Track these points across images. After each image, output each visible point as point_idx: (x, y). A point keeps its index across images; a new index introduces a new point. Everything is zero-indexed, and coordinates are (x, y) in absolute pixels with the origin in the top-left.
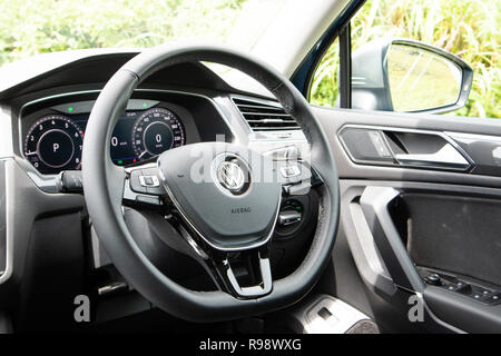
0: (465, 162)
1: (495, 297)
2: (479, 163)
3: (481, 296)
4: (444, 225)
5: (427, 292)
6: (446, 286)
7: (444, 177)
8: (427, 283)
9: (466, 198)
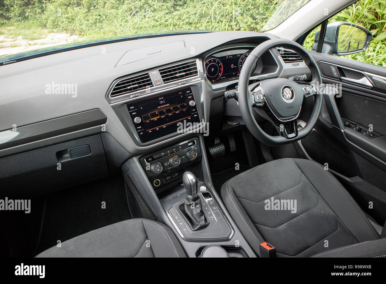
0: (371, 85)
1: (371, 135)
2: (377, 87)
3: (366, 133)
4: (355, 105)
5: (346, 130)
6: (353, 128)
7: (361, 89)
8: (346, 126)
9: (368, 98)
